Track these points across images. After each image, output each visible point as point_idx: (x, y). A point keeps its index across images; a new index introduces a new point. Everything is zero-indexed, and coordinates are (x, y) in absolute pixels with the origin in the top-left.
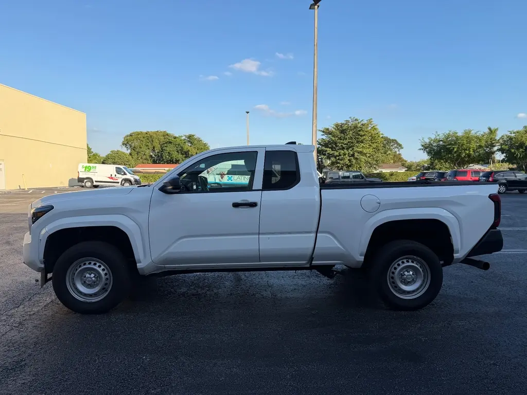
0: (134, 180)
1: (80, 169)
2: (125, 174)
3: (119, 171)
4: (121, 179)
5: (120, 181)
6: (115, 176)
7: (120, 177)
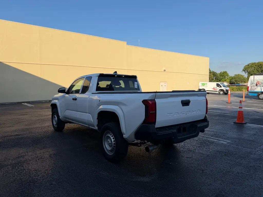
0: (225, 90)
1: (200, 85)
2: (221, 87)
3: (218, 85)
4: (219, 90)
5: (218, 90)
6: (216, 88)
7: (218, 89)
